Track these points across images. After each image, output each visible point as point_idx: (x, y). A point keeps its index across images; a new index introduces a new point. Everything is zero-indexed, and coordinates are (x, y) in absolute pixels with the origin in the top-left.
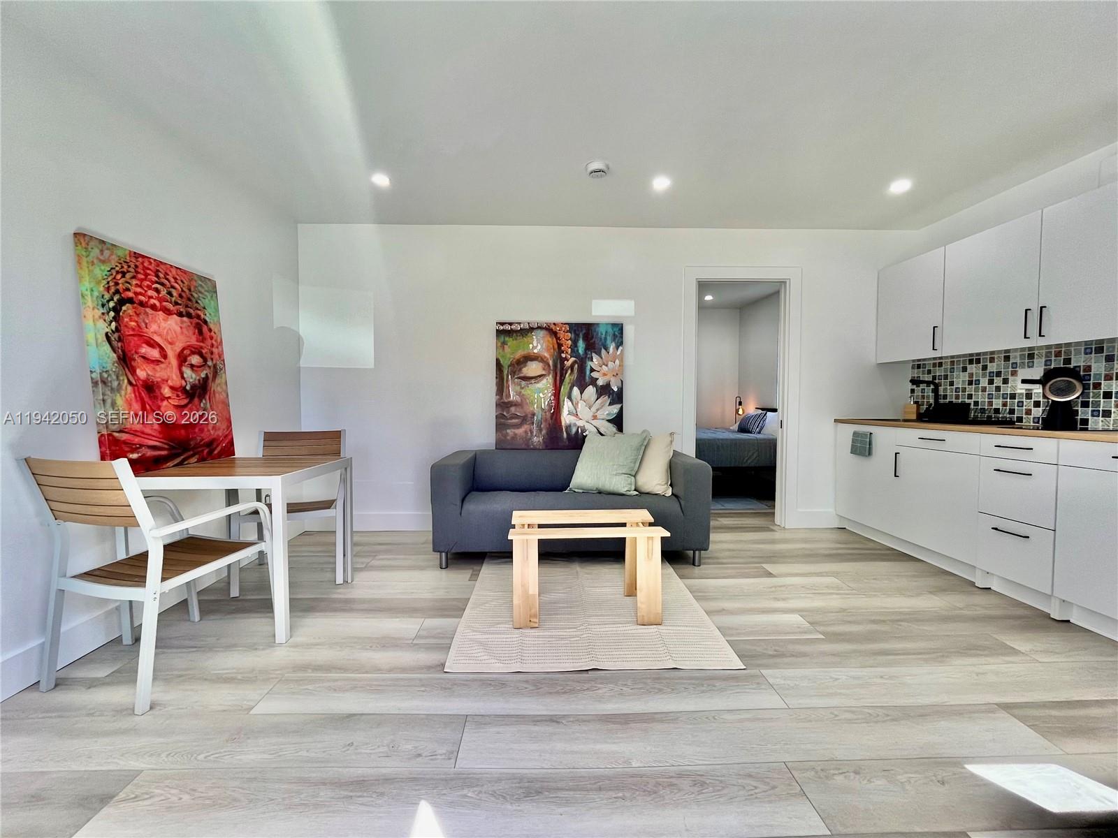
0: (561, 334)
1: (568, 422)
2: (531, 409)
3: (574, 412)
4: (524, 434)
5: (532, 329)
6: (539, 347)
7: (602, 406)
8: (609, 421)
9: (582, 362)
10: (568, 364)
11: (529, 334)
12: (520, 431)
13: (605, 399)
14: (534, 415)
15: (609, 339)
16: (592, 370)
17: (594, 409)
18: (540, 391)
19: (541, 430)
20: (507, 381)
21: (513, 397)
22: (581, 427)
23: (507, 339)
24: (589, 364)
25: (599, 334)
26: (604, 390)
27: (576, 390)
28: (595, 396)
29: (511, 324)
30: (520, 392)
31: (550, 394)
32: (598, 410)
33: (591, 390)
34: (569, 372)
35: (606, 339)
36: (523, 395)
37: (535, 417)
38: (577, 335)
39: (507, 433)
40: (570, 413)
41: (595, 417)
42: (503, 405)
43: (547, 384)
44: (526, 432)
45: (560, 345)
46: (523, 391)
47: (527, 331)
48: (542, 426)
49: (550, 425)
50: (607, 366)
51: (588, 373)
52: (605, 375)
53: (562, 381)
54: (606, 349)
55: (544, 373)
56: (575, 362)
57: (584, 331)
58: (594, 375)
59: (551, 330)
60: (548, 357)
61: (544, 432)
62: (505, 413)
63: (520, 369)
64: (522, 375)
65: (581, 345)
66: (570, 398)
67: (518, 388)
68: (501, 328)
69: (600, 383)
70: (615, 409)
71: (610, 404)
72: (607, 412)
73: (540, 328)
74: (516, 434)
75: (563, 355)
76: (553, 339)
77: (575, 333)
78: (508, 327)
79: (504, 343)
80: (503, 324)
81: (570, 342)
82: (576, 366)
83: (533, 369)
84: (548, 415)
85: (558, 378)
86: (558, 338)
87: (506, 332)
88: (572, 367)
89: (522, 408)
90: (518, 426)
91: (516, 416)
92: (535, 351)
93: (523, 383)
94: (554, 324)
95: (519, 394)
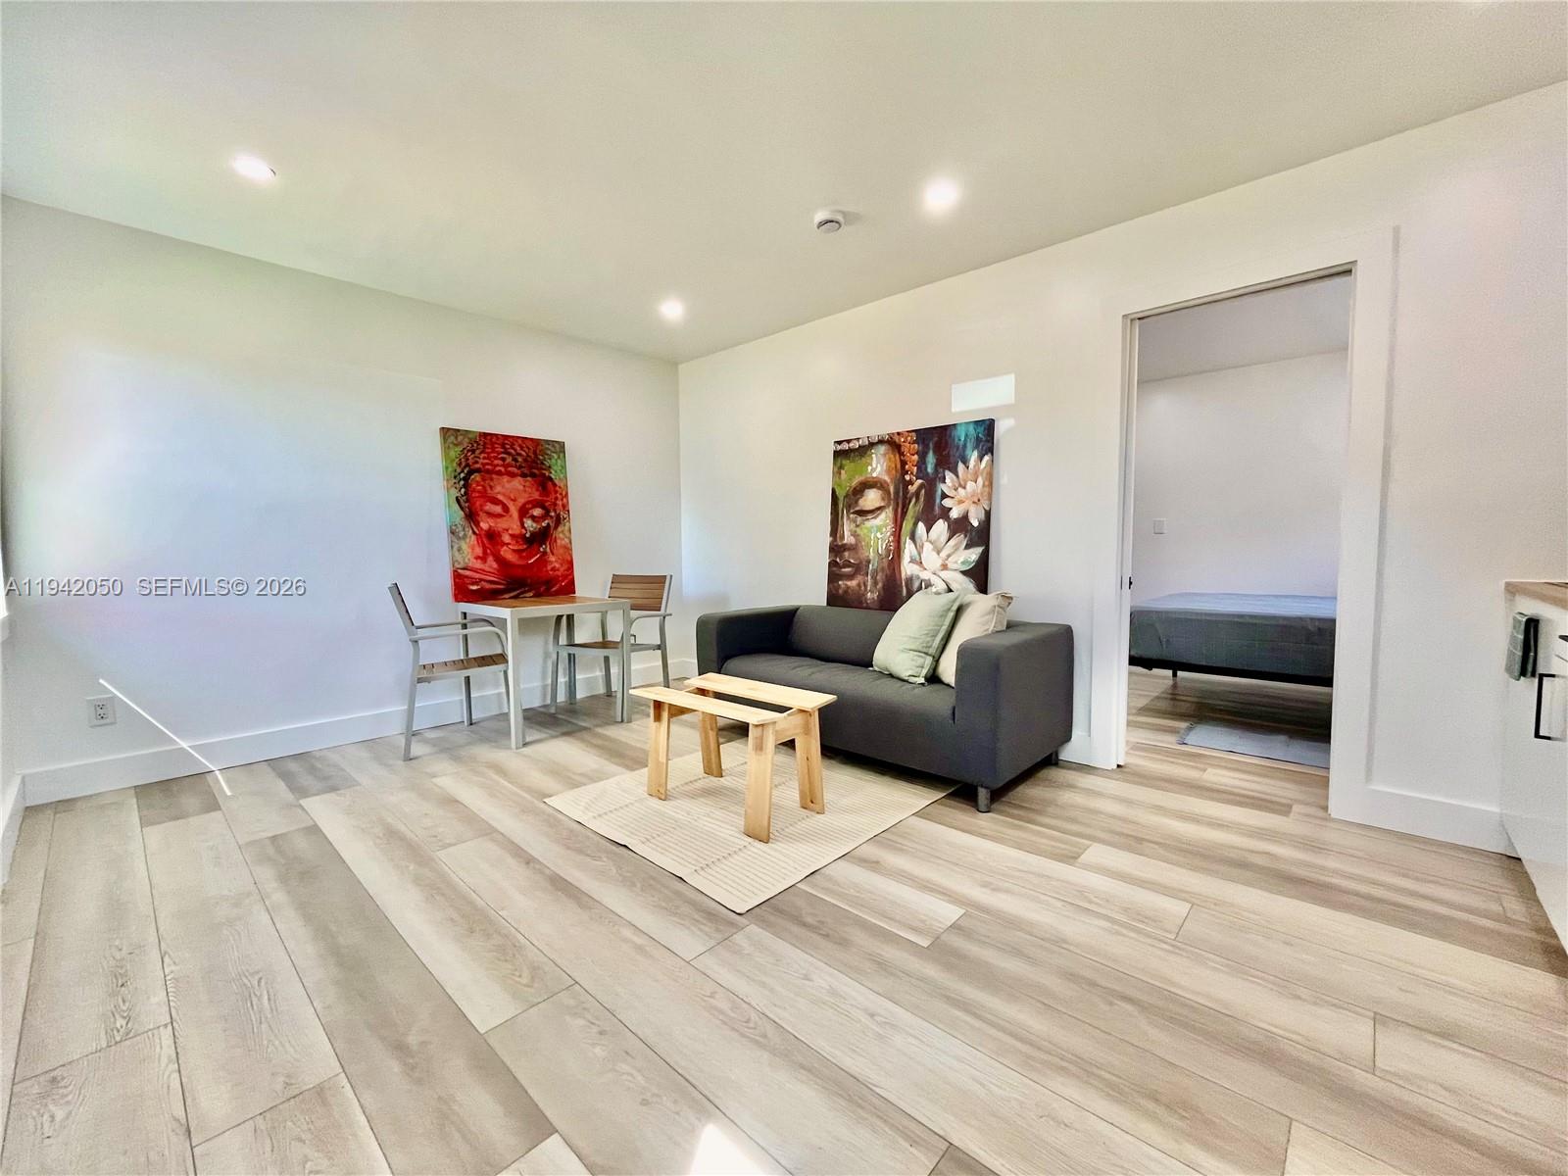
0: (905, 448)
1: (909, 573)
2: (867, 554)
3: (918, 559)
4: (857, 588)
5: (872, 445)
6: (879, 469)
7: (956, 548)
8: (964, 573)
9: (931, 484)
10: (912, 489)
11: (869, 453)
12: (853, 583)
13: (960, 539)
14: (869, 562)
15: (969, 446)
16: (944, 496)
17: (944, 554)
18: (879, 529)
19: (875, 583)
20: (842, 517)
21: (848, 539)
22: (925, 580)
23: (844, 462)
24: (942, 487)
25: (956, 440)
26: (959, 526)
27: (921, 525)
28: (945, 535)
29: (849, 441)
30: (855, 532)
31: (889, 534)
32: (949, 556)
33: (941, 527)
34: (914, 500)
35: (965, 446)
36: (858, 535)
37: (871, 566)
38: (926, 447)
39: (839, 585)
40: (912, 561)
41: (945, 567)
42: (836, 549)
43: (885, 519)
44: (859, 585)
45: (903, 463)
46: (858, 530)
47: (864, 450)
48: (878, 578)
49: (886, 576)
50: (964, 488)
51: (938, 501)
52: (961, 502)
53: (904, 514)
54: (965, 462)
55: (882, 504)
56: (921, 487)
57: (936, 439)
58: (947, 503)
59: (892, 443)
60: (889, 481)
61: (880, 585)
62: (838, 560)
63: (857, 502)
64: (857, 509)
65: (931, 459)
66: (913, 537)
67: (853, 526)
68: (839, 448)
69: (954, 514)
70: (974, 554)
71: (968, 547)
72: (962, 560)
73: (881, 442)
74: (848, 587)
75: (907, 477)
76: (895, 456)
77: (923, 443)
78: (845, 446)
79: (841, 467)
80: (840, 443)
81: (916, 457)
82: (923, 491)
83: (872, 498)
84: (885, 563)
85: (900, 510)
86: (901, 454)
87: (845, 454)
88: (917, 494)
89: (857, 553)
90: (851, 577)
91: (848, 564)
92: (874, 475)
93: (859, 519)
94: (898, 434)
95: (854, 534)
